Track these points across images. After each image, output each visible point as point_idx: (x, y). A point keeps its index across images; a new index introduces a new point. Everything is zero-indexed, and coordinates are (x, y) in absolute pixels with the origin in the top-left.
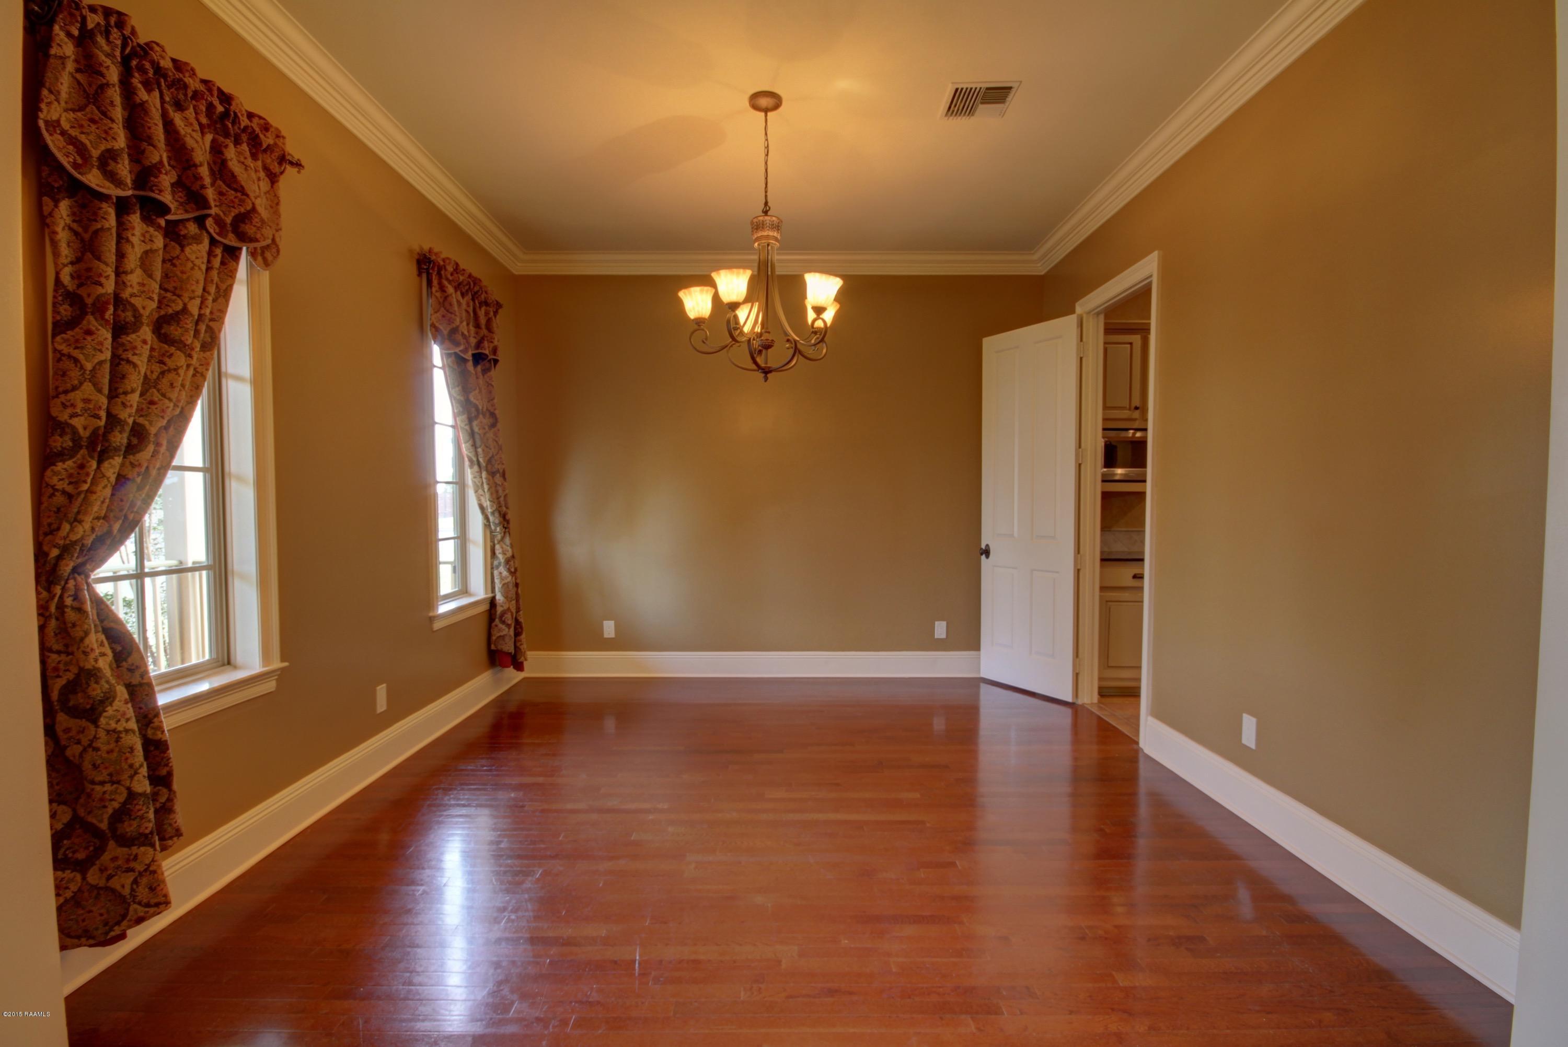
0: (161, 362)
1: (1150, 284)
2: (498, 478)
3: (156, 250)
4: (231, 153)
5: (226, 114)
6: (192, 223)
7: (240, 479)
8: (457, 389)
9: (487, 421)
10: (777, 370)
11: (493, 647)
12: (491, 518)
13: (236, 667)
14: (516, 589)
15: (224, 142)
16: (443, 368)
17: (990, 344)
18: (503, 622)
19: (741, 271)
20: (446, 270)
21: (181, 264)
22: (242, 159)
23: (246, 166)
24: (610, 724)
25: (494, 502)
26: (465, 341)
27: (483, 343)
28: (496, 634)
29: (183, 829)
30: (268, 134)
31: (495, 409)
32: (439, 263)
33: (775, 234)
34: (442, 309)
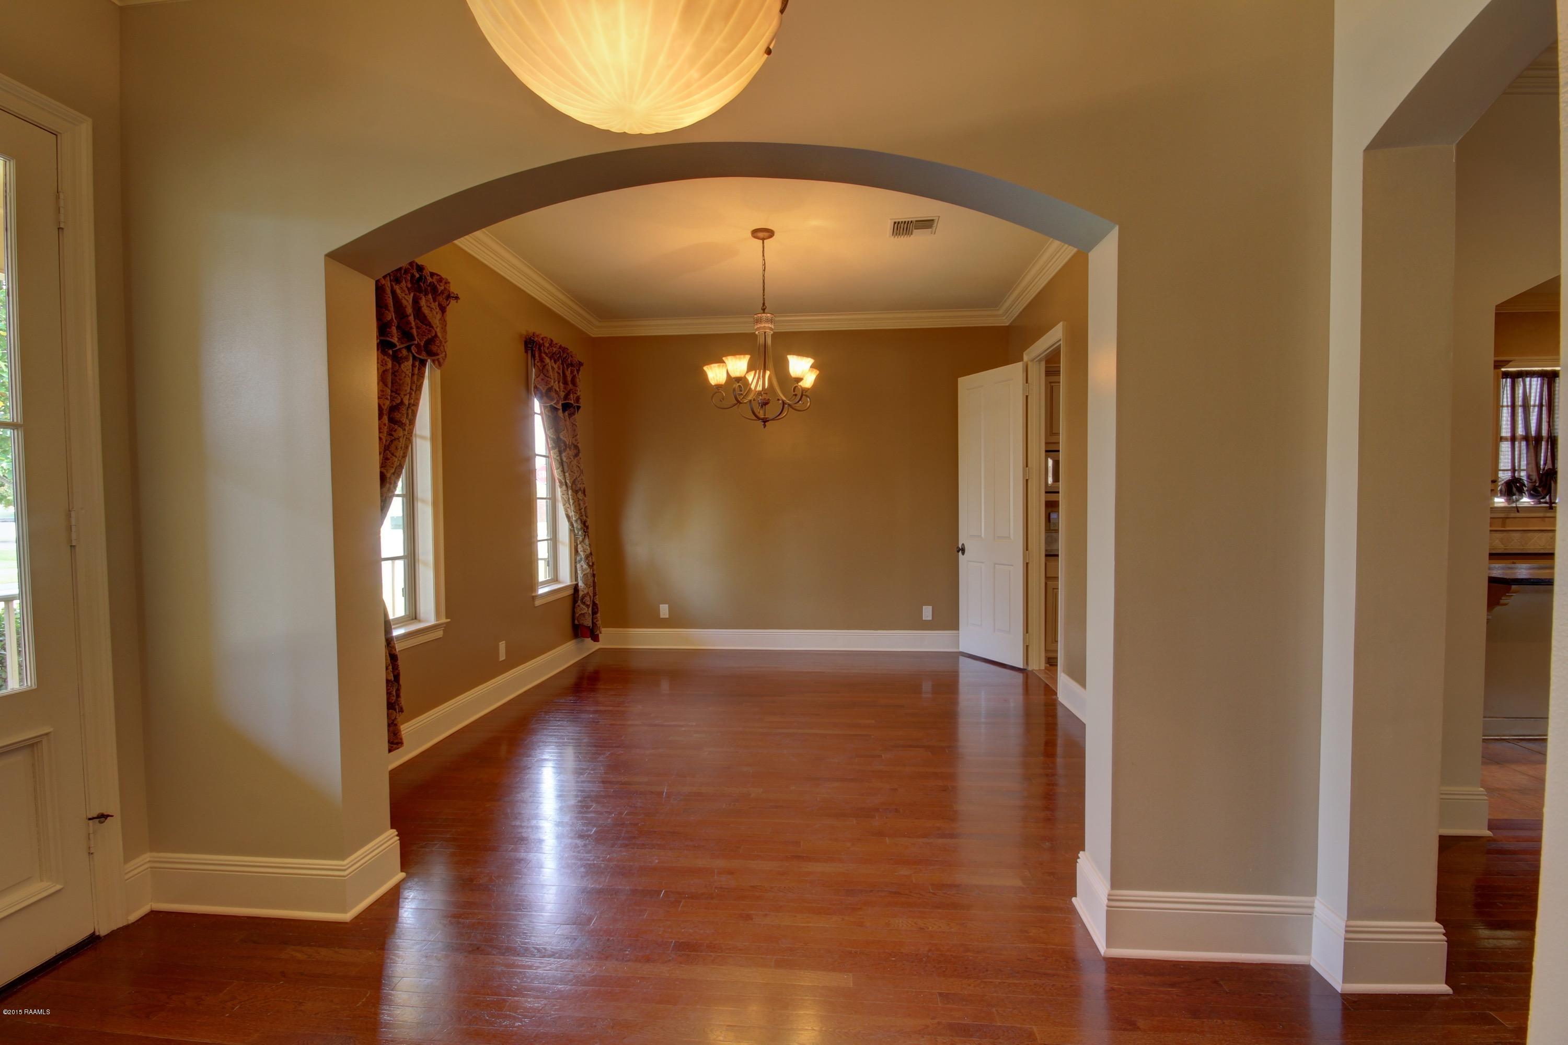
0: (391, 435)
1: (1059, 347)
2: (580, 495)
3: (389, 370)
4: (423, 303)
5: (420, 278)
6: (404, 350)
7: (424, 501)
8: (551, 430)
9: (572, 452)
10: (773, 419)
11: (576, 622)
12: (575, 525)
13: (420, 621)
14: (593, 579)
15: (419, 296)
16: (541, 414)
17: (965, 383)
18: (584, 603)
19: (742, 356)
20: (544, 346)
21: (399, 375)
22: (429, 305)
23: (431, 308)
24: (665, 686)
25: (577, 513)
26: (557, 395)
27: (569, 395)
28: (578, 612)
29: (404, 708)
30: (441, 284)
31: (578, 443)
32: (540, 342)
33: (770, 326)
34: (542, 374)
